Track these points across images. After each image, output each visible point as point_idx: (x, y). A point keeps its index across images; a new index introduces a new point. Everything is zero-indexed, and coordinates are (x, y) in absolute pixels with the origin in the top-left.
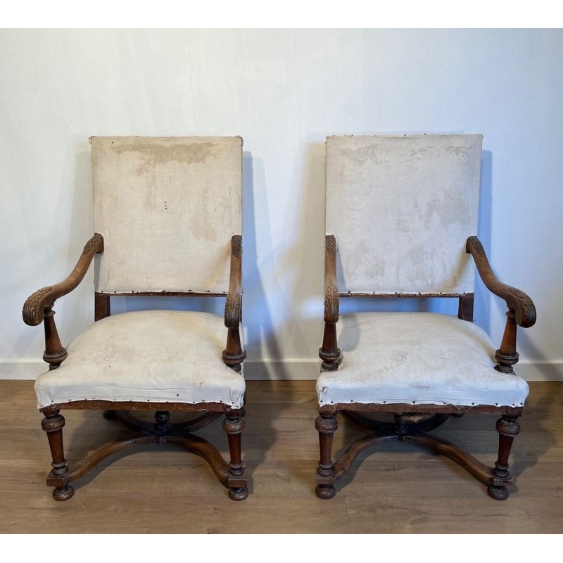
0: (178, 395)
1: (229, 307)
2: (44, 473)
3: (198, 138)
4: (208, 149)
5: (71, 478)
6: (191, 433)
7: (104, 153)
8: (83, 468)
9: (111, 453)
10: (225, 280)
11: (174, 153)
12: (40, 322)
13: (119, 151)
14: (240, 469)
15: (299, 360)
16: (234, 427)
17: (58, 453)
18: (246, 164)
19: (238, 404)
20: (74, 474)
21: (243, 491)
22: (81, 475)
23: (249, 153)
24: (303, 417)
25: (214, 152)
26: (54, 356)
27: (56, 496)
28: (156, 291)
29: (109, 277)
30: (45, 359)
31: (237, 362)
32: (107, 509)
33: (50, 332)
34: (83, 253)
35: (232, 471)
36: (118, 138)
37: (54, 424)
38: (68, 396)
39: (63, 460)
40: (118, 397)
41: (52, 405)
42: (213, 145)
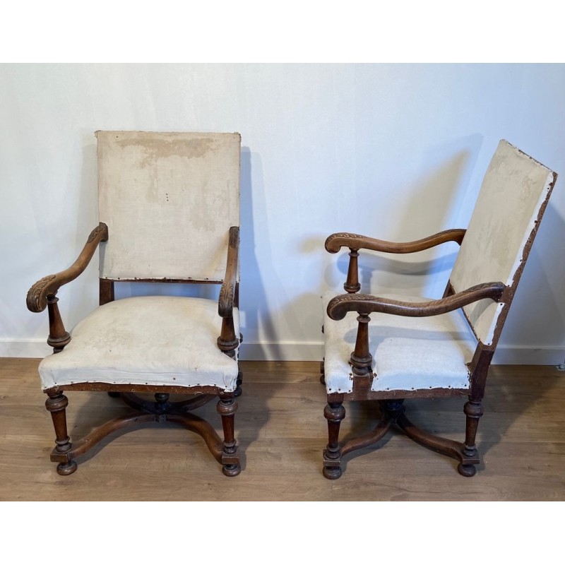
0: (174, 379)
1: (223, 298)
2: (50, 448)
3: (198, 134)
4: (208, 144)
5: (74, 453)
6: (189, 411)
7: (109, 147)
8: (86, 445)
9: (113, 430)
10: (222, 268)
11: (176, 148)
12: (44, 308)
13: (123, 144)
14: (233, 447)
15: (293, 342)
16: (228, 408)
17: (62, 431)
18: (244, 160)
19: (232, 388)
20: (77, 450)
21: (235, 467)
22: (84, 451)
23: (248, 148)
24: (296, 396)
25: (213, 147)
26: (58, 340)
27: (59, 471)
28: (157, 278)
29: (113, 264)
30: (49, 343)
31: (231, 348)
32: (108, 484)
33: (54, 319)
34: (88, 242)
35: (226, 449)
36: (123, 133)
37: (57, 404)
38: (71, 378)
39: (67, 438)
40: (118, 380)
41: (55, 387)
42: (212, 141)
